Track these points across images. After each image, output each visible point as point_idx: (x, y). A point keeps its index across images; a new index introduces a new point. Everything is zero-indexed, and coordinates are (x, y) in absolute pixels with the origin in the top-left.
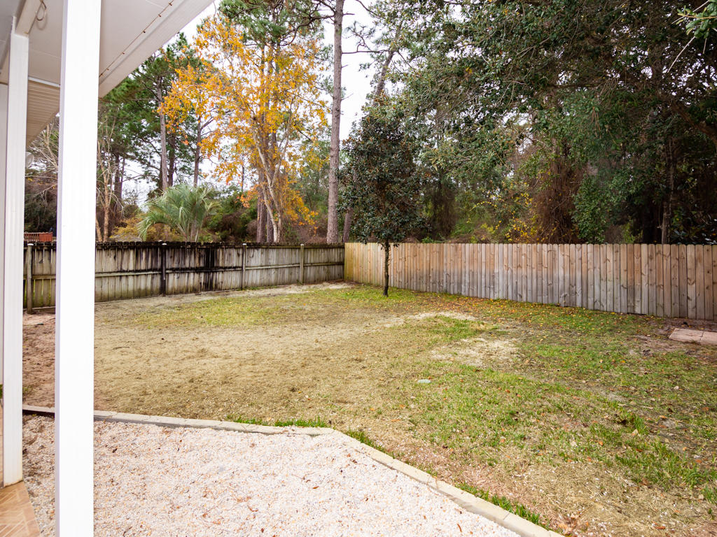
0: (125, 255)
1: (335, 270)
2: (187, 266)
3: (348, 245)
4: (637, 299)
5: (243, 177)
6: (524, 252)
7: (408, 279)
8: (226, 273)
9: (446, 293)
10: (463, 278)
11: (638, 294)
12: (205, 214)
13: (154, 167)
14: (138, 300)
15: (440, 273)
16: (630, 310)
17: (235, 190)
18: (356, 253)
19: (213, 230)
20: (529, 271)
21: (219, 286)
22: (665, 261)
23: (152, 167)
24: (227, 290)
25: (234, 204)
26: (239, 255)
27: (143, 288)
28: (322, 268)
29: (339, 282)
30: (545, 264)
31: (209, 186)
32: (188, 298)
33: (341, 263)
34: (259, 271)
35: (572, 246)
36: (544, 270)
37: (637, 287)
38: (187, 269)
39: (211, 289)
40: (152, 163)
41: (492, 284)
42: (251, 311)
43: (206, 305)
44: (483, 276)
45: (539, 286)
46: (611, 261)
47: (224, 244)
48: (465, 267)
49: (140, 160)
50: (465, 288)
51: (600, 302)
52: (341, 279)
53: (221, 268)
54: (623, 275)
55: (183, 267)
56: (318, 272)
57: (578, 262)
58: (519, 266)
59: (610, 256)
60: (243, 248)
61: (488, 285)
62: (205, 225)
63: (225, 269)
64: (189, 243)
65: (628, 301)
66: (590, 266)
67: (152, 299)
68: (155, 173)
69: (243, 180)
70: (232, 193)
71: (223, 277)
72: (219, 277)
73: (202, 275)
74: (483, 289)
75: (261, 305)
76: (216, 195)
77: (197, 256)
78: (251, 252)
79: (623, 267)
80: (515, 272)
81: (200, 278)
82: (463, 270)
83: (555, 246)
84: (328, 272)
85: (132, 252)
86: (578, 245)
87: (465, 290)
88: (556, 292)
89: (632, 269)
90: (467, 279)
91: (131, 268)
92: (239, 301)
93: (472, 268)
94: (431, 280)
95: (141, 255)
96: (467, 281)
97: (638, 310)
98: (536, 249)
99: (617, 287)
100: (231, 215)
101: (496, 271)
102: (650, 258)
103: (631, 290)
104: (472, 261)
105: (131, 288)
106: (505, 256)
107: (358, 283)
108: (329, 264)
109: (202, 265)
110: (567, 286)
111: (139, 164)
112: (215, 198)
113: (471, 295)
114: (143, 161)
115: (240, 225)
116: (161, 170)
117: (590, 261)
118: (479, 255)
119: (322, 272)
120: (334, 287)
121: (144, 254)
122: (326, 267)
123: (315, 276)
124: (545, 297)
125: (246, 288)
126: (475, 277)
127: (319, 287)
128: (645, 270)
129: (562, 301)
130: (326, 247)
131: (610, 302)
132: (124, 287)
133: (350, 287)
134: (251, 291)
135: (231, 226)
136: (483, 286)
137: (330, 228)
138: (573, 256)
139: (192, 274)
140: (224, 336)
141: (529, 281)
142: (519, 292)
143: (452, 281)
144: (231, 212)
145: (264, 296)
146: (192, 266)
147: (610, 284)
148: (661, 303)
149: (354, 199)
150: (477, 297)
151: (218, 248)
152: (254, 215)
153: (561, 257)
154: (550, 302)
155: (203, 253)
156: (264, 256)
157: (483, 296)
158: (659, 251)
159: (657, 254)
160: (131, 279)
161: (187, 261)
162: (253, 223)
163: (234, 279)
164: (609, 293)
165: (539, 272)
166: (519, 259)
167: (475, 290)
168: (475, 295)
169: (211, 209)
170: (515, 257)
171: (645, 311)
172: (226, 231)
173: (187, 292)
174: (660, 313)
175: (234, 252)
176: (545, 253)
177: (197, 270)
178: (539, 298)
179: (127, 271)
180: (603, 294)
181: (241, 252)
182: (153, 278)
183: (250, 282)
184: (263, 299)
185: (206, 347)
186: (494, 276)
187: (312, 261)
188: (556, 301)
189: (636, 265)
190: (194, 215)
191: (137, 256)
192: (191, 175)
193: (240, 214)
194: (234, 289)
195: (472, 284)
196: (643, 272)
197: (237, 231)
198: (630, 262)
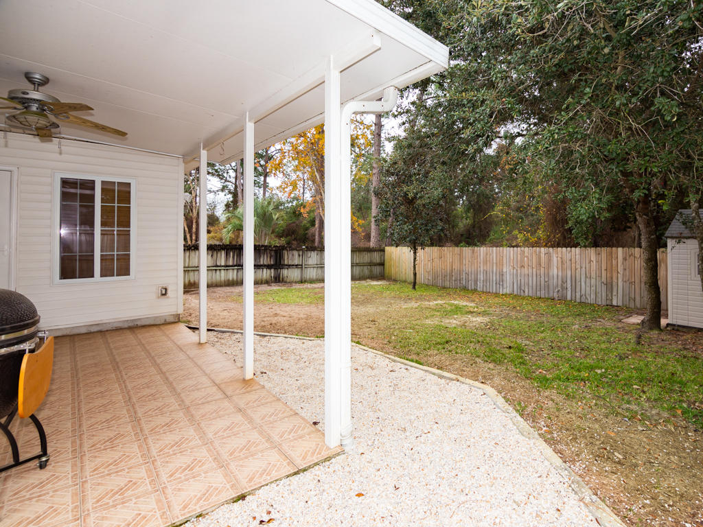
0: (219, 255)
1: (377, 270)
2: (262, 263)
3: (388, 249)
4: (614, 293)
5: (304, 188)
6: (526, 254)
7: (435, 277)
8: (290, 269)
9: (465, 289)
10: (479, 276)
11: (615, 289)
12: (273, 223)
13: (230, 182)
14: (228, 288)
15: (460, 272)
16: (608, 303)
17: (297, 200)
18: (394, 256)
19: (279, 236)
20: (530, 270)
21: (285, 279)
22: (636, 262)
23: (228, 181)
24: (291, 283)
25: (295, 213)
26: (299, 255)
27: (231, 279)
28: (365, 268)
29: (380, 279)
30: (543, 265)
31: (275, 196)
32: (263, 288)
33: (382, 264)
34: (315, 269)
35: (564, 249)
36: (542, 269)
37: (614, 284)
38: (261, 266)
39: (279, 282)
40: (228, 178)
41: (501, 281)
42: (308, 297)
43: (276, 292)
44: (494, 275)
45: (538, 283)
46: (594, 262)
47: (289, 247)
48: (480, 267)
49: (219, 175)
50: (480, 285)
51: (585, 295)
52: (382, 277)
53: (287, 265)
54: (604, 273)
55: (259, 264)
56: (363, 271)
57: (568, 263)
58: (523, 266)
59: (593, 258)
60: (302, 250)
61: (498, 282)
62: (273, 232)
63: (289, 266)
64: (263, 246)
65: (607, 295)
66: (578, 266)
67: (237, 288)
68: (231, 187)
69: (304, 190)
70: (294, 204)
71: (288, 273)
72: (285, 272)
73: (272, 270)
74: (494, 285)
75: (316, 294)
76: (281, 205)
77: (269, 255)
78: (309, 253)
79: (604, 267)
80: (519, 271)
81: (271, 272)
82: (479, 269)
83: (551, 249)
84: (371, 271)
85: (223, 252)
86: (569, 249)
87: (480, 286)
88: (551, 288)
89: (611, 269)
90: (481, 277)
91: (223, 264)
92: (299, 290)
93: (485, 268)
94: (454, 278)
95: (229, 254)
96: (482, 279)
97: (614, 303)
98: (535, 252)
99: (599, 284)
100: (294, 223)
101: (504, 270)
102: (625, 259)
103: (609, 286)
104: (485, 262)
105: (223, 279)
106: (512, 258)
107: (395, 281)
108: (371, 264)
109: (272, 263)
110: (560, 282)
111: (218, 179)
112: (280, 207)
113: (485, 290)
114: (221, 177)
115: (301, 232)
116: (236, 184)
117: (578, 262)
118: (491, 257)
119: (366, 271)
120: (375, 283)
121: (231, 254)
122: (369, 267)
123: (359, 274)
124: (543, 292)
125: (305, 281)
126: (488, 275)
127: (363, 282)
128: (620, 269)
129: (556, 295)
130: (369, 250)
131: (593, 296)
132: (218, 278)
133: (388, 283)
134: (309, 285)
135: (293, 232)
136: (495, 282)
137: (373, 234)
138: (564, 257)
139: (265, 270)
140: (289, 308)
141: (530, 279)
142: (523, 288)
143: (470, 278)
144: (294, 220)
145: (318, 288)
146: (265, 263)
147: (593, 281)
148: (633, 297)
149: (387, 211)
150: (490, 292)
151: (283, 250)
152: (313, 223)
153: (555, 259)
154: (547, 296)
155: (273, 253)
156: (319, 257)
157: (494, 291)
158: (632, 254)
159: (630, 256)
160: (222, 271)
161: (262, 260)
162: (312, 230)
163: (296, 275)
164: (592, 288)
165: (538, 272)
166: (522, 261)
167: (488, 286)
168: (488, 291)
169: (277, 219)
170: (519, 258)
171: (620, 304)
172: (289, 237)
173: (262, 283)
174: (632, 305)
175: (296, 253)
176: (543, 255)
177: (269, 267)
178: (538, 293)
179: (220, 266)
180: (588, 289)
181: (301, 253)
182: (238, 272)
183: (308, 277)
184: (318, 290)
185: (278, 312)
186: (503, 275)
187: (358, 262)
188: (551, 295)
189: (613, 266)
190: (265, 223)
191: (227, 255)
192: (260, 188)
193: (302, 222)
194: (296, 282)
195: (485, 281)
196: (619, 271)
197: (298, 237)
198: (609, 263)
